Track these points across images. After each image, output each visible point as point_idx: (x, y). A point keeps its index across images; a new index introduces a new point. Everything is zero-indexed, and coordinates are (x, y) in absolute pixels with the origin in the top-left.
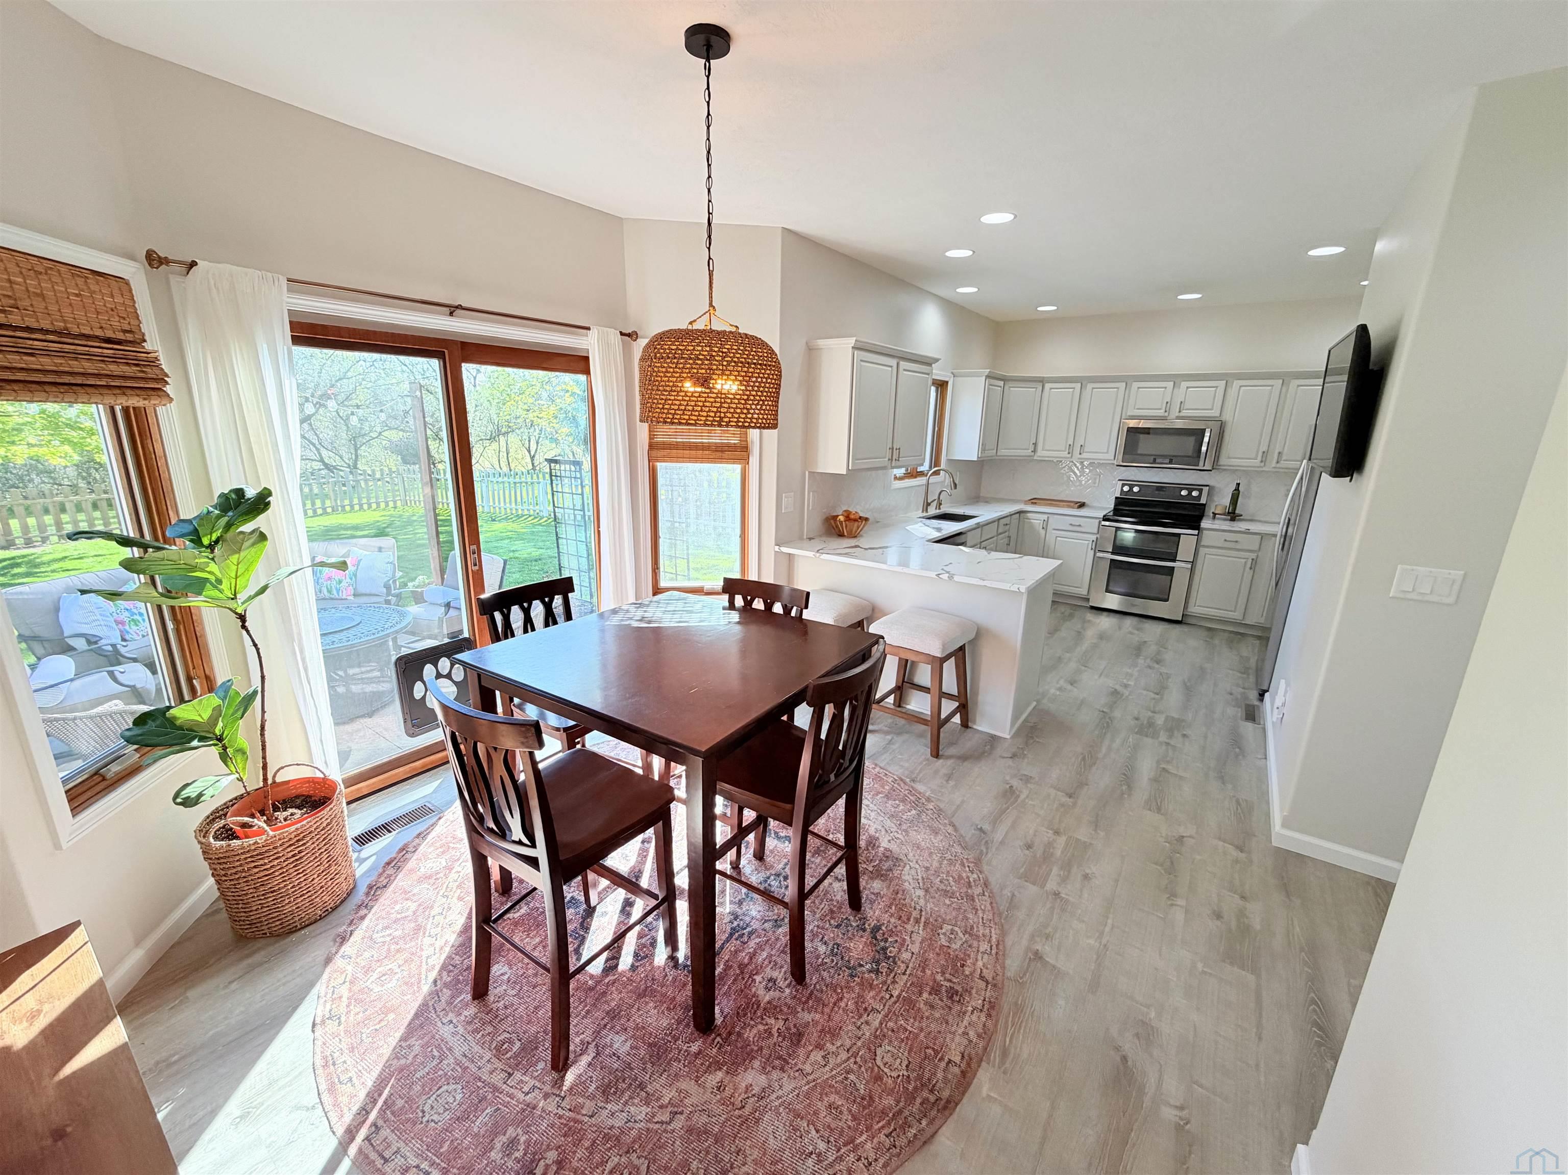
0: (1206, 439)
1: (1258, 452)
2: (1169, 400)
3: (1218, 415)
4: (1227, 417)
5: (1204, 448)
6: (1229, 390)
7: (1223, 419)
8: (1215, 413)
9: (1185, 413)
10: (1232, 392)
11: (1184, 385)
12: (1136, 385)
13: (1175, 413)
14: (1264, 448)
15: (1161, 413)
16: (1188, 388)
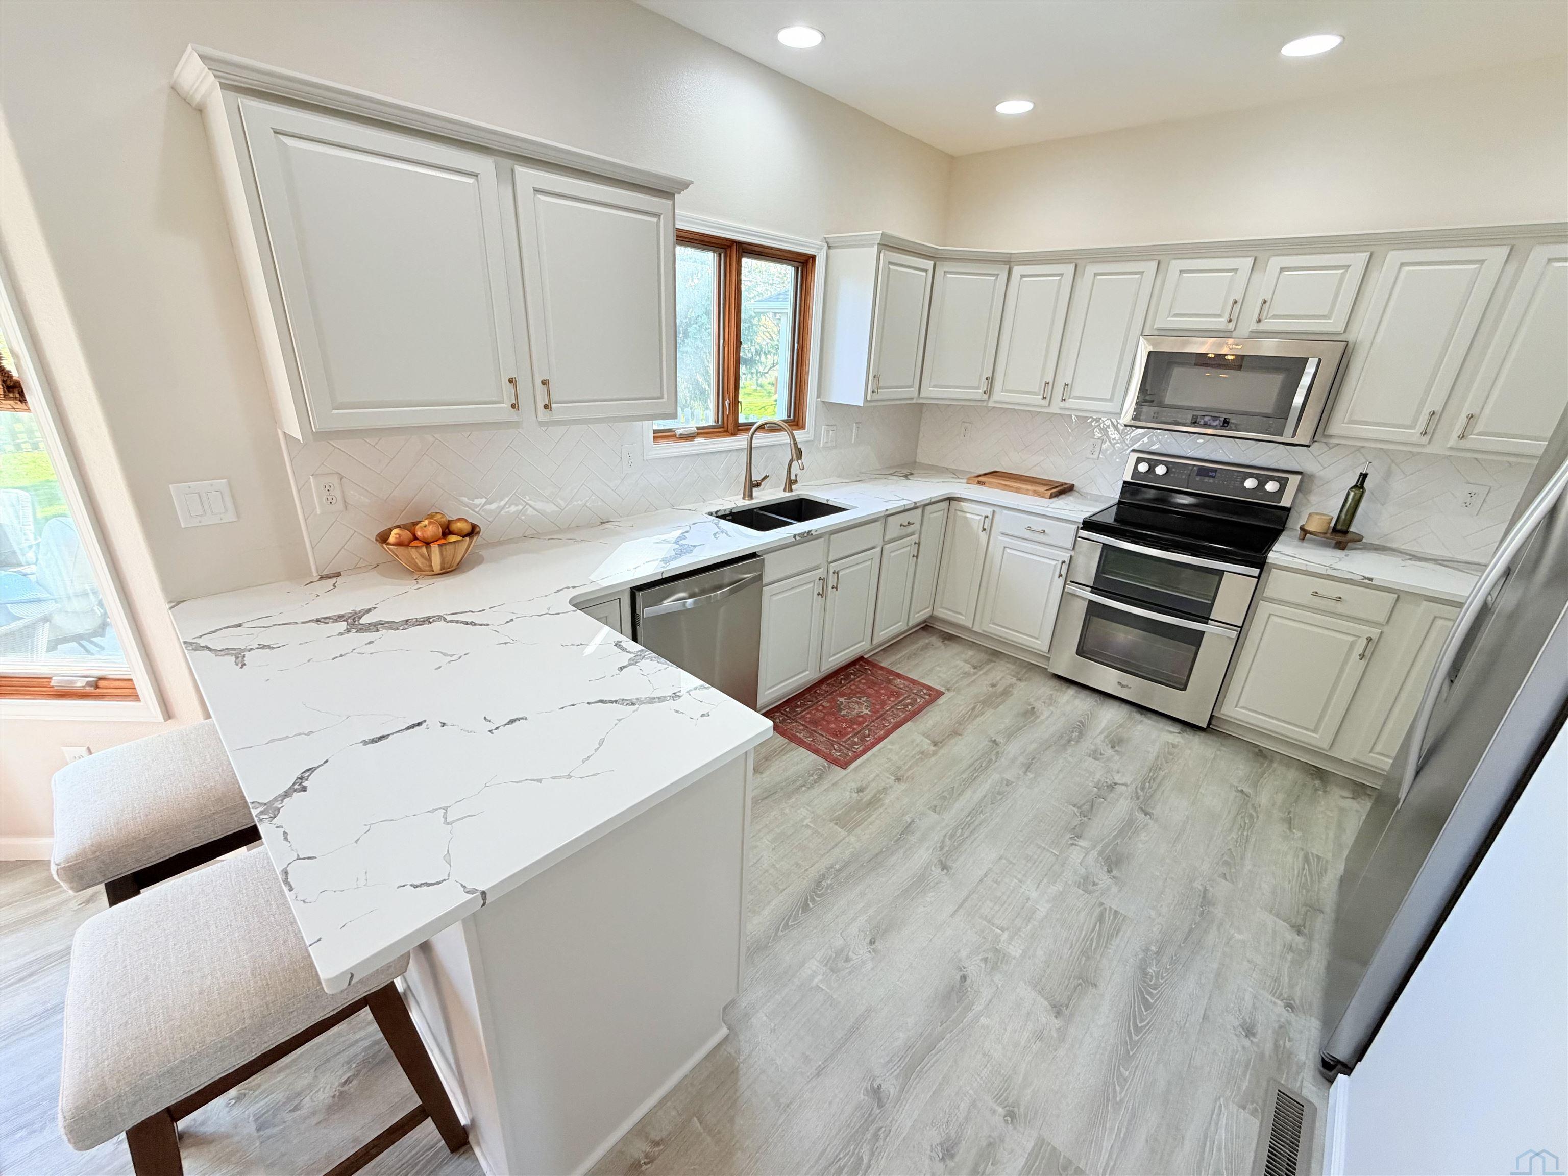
0: (1306, 380)
1: (1419, 412)
2: (1239, 298)
3: (1340, 329)
4: (1359, 333)
5: (1298, 400)
6: (1374, 275)
7: (1351, 338)
8: (1334, 324)
9: (1269, 324)
10: (1380, 279)
11: (1276, 262)
12: (1176, 265)
13: (1248, 325)
14: (1434, 403)
15: (1220, 323)
16: (1282, 269)
